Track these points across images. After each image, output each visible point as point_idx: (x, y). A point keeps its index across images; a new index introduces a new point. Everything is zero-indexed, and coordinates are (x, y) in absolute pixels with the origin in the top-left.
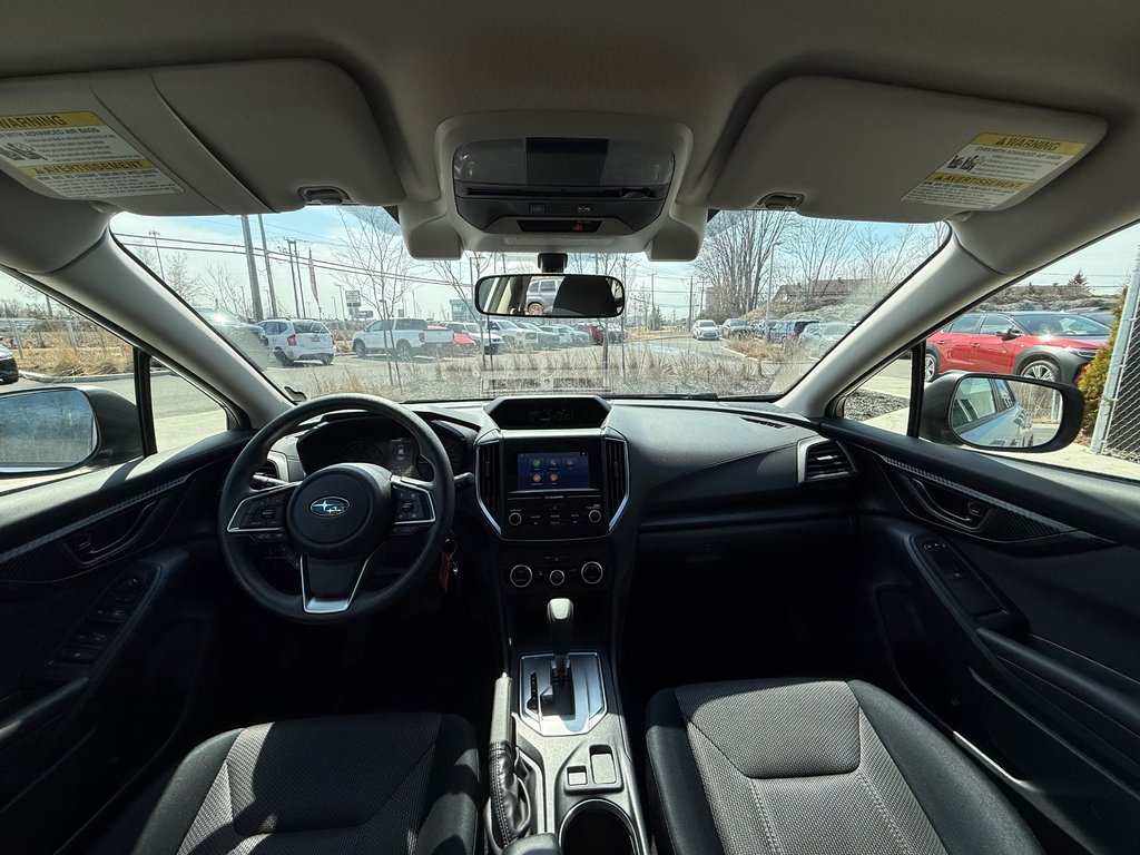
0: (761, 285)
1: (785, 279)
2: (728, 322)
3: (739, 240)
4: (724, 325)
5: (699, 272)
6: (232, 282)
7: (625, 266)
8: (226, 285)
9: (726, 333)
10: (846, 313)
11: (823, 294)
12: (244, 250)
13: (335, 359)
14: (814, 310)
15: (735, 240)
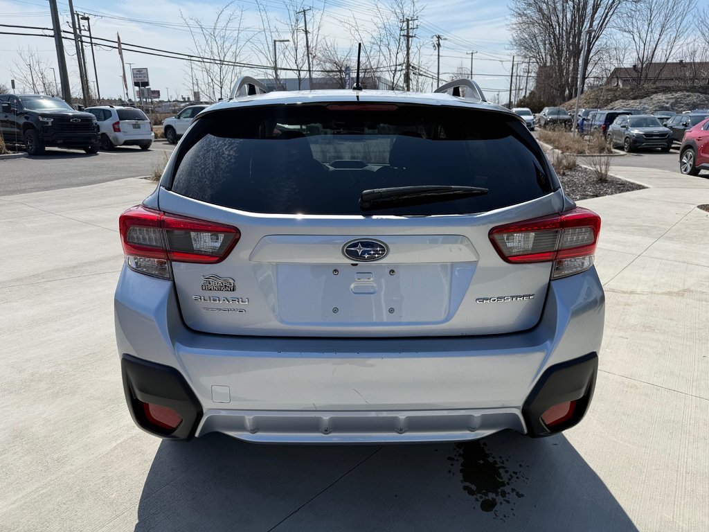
0: (589, 68)
1: (615, 62)
2: (546, 110)
3: (569, 16)
4: (542, 113)
5: (523, 52)
6: (43, 66)
7: (439, 45)
8: (37, 68)
9: (543, 122)
10: (677, 102)
11: (656, 80)
12: (52, 33)
13: (153, 144)
14: (642, 97)
15: (565, 16)
